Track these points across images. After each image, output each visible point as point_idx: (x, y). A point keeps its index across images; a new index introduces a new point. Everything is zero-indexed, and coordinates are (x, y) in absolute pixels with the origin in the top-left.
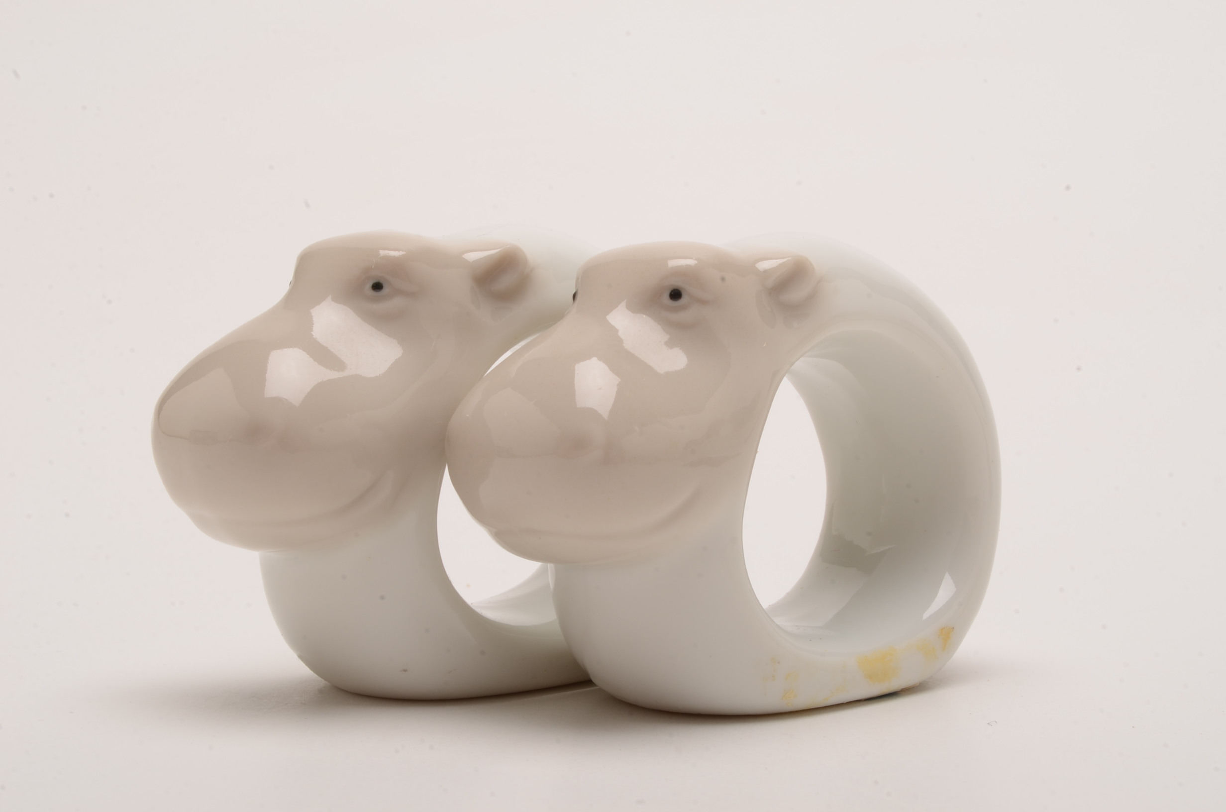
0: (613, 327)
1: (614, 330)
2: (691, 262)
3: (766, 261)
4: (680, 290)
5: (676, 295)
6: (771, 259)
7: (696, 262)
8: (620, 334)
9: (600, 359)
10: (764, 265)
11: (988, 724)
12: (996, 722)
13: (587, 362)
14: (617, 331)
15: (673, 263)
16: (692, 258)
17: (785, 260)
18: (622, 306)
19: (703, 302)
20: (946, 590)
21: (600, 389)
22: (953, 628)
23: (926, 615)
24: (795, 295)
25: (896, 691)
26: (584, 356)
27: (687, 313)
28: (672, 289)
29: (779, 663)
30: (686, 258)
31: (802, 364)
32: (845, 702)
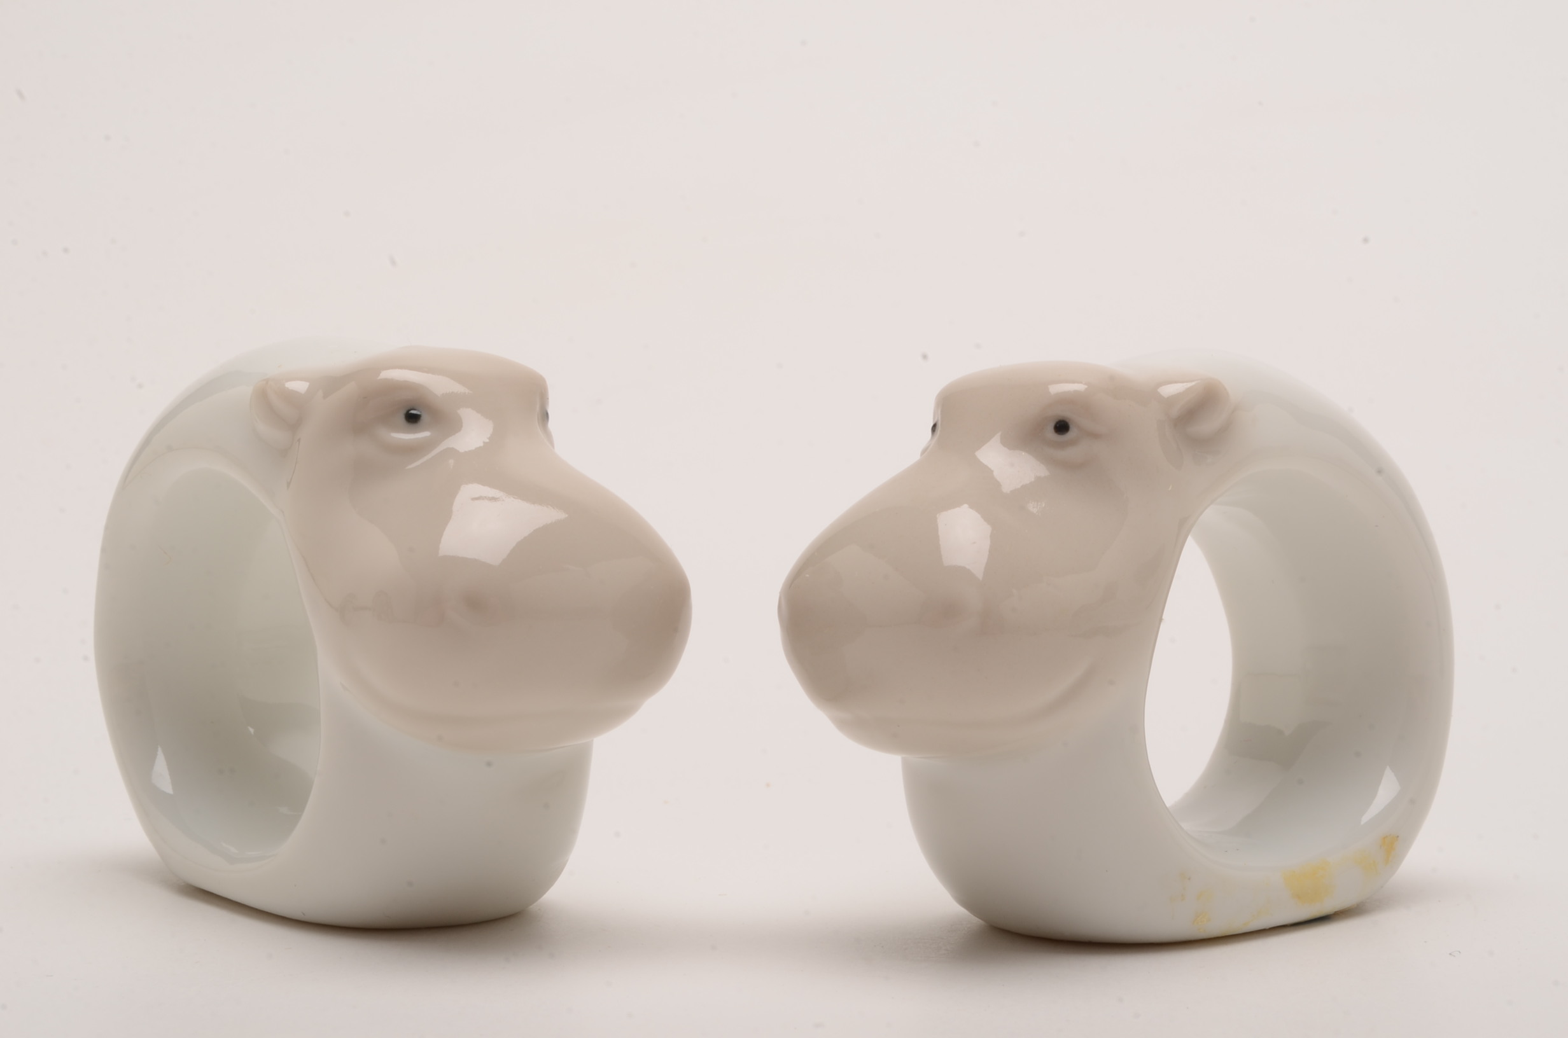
0: (986, 467)
1: (986, 471)
2: (1080, 387)
3: (1169, 385)
4: (1067, 421)
5: (1062, 427)
6: (1176, 382)
7: (1086, 387)
8: (995, 474)
9: (971, 507)
10: (1168, 391)
11: (1450, 954)
12: (1460, 952)
13: (957, 510)
14: (992, 471)
15: (1056, 389)
16: (1081, 383)
17: (1193, 383)
18: (996, 440)
19: (1095, 436)
20: (1387, 789)
21: (974, 543)
22: (1398, 837)
23: (1365, 819)
24: (1206, 426)
25: (1329, 913)
26: (950, 503)
27: (1075, 450)
28: (1057, 420)
29: (1189, 879)
30: (1074, 382)
31: (1211, 515)
32: (1268, 928)
